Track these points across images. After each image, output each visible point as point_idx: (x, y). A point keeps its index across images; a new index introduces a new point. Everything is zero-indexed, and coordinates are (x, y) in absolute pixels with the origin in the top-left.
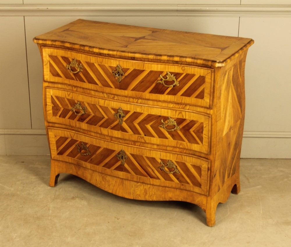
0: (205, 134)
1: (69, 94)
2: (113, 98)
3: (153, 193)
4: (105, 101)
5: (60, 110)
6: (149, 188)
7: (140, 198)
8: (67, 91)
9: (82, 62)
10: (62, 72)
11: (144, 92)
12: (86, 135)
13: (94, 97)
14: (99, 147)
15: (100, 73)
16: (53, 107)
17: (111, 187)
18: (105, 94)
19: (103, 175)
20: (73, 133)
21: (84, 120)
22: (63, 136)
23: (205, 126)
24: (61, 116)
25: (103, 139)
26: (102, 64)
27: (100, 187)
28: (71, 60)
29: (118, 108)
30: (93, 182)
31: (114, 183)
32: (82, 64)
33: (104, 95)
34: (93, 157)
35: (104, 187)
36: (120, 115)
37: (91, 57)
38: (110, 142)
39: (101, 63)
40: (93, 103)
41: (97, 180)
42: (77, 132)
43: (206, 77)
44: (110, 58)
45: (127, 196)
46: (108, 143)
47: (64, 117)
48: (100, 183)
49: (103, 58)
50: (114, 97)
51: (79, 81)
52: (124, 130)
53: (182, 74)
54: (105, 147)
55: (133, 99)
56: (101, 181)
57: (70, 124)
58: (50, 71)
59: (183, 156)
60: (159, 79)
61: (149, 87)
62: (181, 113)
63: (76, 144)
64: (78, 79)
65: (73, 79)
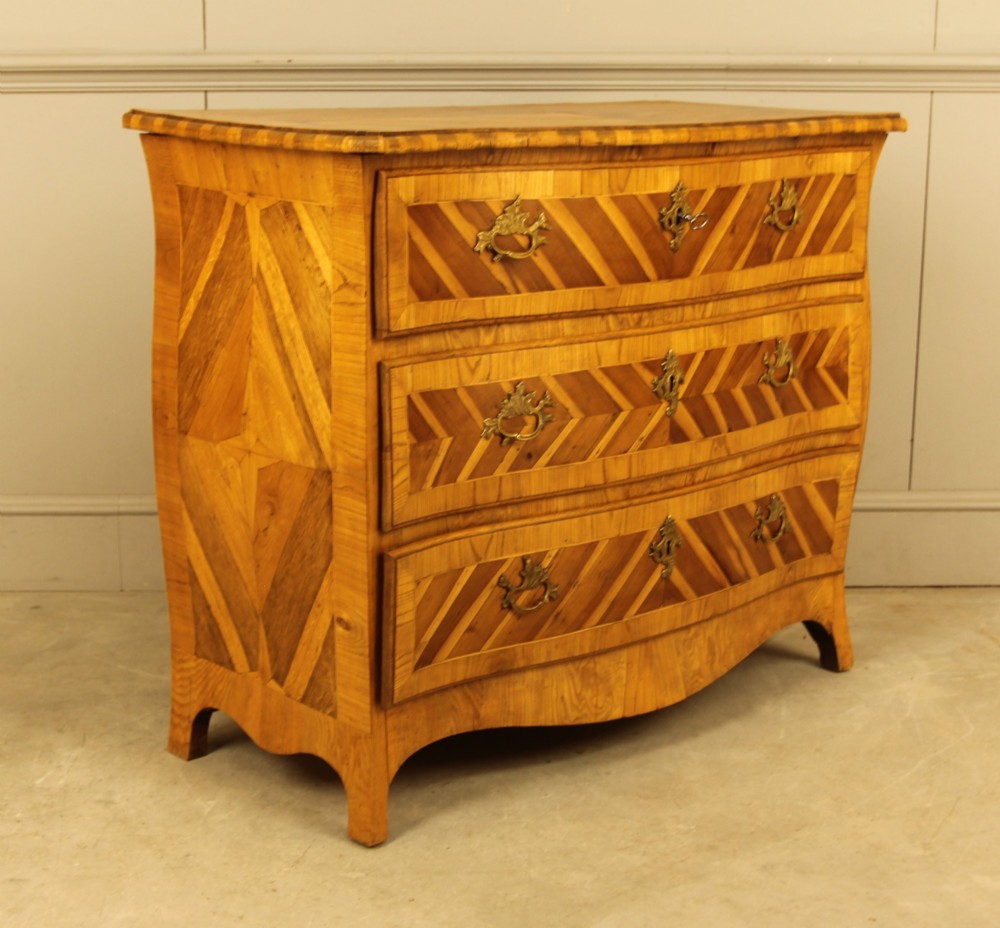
0: (853, 364)
1: (473, 365)
2: (638, 324)
3: (728, 642)
4: (621, 344)
5: (436, 454)
6: (717, 629)
7: (701, 680)
8: (464, 356)
9: (547, 206)
10: (457, 273)
11: (730, 268)
12: (537, 520)
13: (581, 342)
14: (592, 543)
15: (616, 232)
16: (413, 447)
17: (618, 692)
18: (611, 318)
19: (583, 664)
20: (487, 533)
21: (539, 455)
22: (444, 568)
23: (852, 334)
24: (443, 477)
25: (603, 508)
26: (624, 194)
27: (577, 719)
28: (497, 210)
29: (662, 356)
30: (551, 716)
31: (623, 672)
32: (547, 215)
33: (607, 323)
34: (568, 598)
35: (593, 710)
36: (672, 378)
37: (586, 173)
38: (630, 505)
39: (622, 190)
40: (576, 369)
41: (563, 698)
42: (498, 527)
43: (859, 174)
44: (652, 163)
45: (669, 700)
46: (624, 510)
47: (452, 479)
48: (575, 702)
49: (631, 167)
50: (640, 320)
51: (525, 294)
52: (677, 435)
53: (808, 179)
54: (613, 533)
55: (694, 308)
56: (578, 691)
57: (474, 499)
58: (412, 282)
59: (799, 464)
60: (767, 209)
61: (743, 247)
62: (797, 316)
63: (495, 580)
64: (521, 286)
65: (500, 290)
